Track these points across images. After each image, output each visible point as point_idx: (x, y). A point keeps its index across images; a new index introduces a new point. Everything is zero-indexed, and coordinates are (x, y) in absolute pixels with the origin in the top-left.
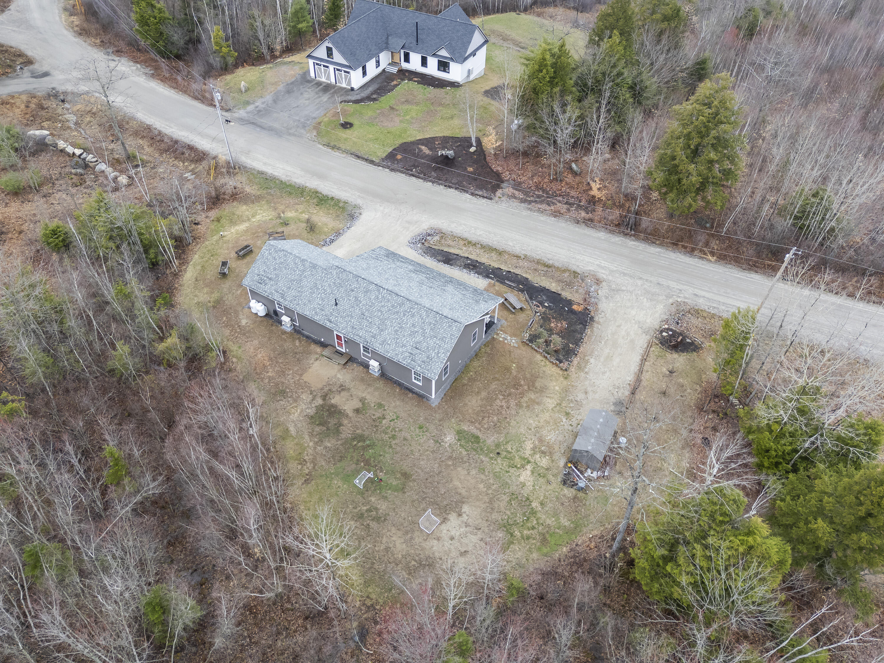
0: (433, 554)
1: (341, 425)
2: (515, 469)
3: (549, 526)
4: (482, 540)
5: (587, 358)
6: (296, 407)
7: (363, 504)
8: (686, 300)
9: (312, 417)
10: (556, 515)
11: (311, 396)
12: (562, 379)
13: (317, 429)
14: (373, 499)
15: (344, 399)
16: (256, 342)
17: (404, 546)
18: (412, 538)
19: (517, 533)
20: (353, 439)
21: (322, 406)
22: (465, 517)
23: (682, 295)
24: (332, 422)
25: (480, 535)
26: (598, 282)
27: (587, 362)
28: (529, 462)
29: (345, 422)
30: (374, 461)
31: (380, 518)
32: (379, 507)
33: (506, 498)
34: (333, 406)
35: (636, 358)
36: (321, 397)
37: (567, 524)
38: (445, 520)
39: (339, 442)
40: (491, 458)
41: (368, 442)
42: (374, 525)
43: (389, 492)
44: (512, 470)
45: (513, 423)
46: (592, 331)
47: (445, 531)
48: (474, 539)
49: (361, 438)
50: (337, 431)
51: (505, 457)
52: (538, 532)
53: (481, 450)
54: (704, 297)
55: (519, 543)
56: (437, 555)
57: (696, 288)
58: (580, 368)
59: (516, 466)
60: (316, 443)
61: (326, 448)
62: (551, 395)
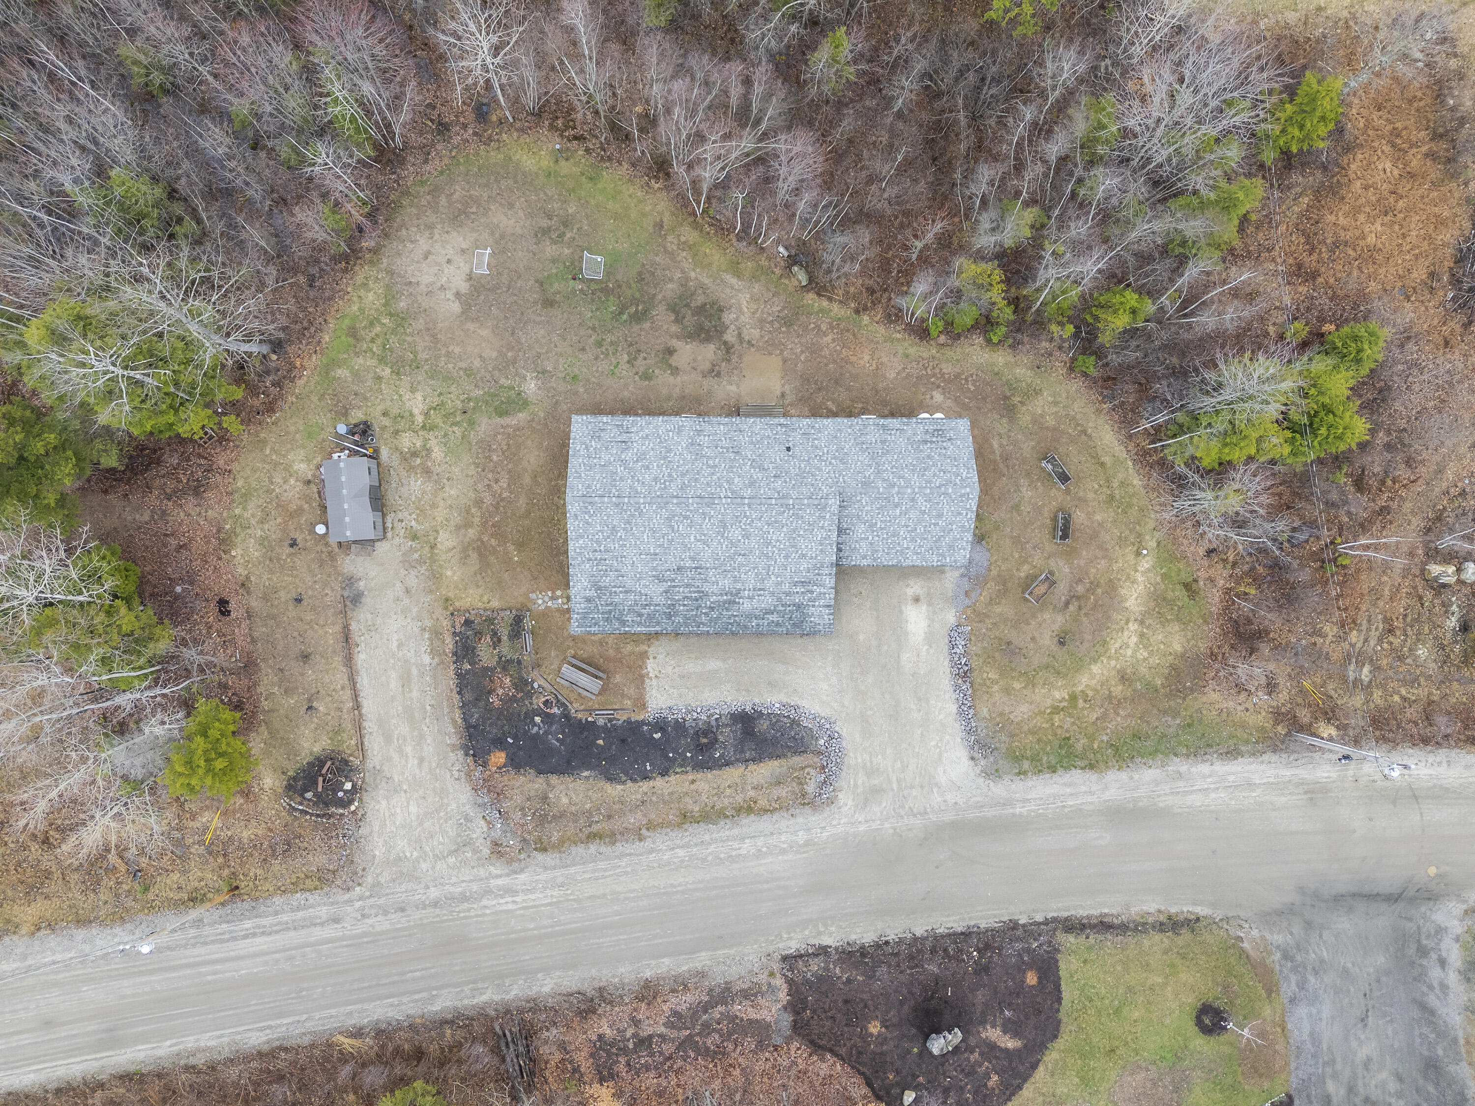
0: (458, 232)
1: (677, 321)
2: (434, 405)
3: (357, 354)
4: (418, 283)
5: (437, 660)
6: (753, 313)
7: (574, 239)
8: (347, 896)
9: (722, 311)
10: (356, 375)
11: (747, 338)
12: (451, 595)
13: (700, 299)
14: (567, 251)
15: (700, 358)
16: (891, 375)
17: (495, 220)
18: (492, 233)
19: (386, 321)
20: (645, 311)
21: (722, 333)
22: (450, 295)
23: (358, 905)
24: (690, 320)
25: (423, 288)
26: (497, 850)
27: (433, 652)
28: (424, 427)
29: (674, 328)
30: (600, 298)
31: (543, 235)
32: (554, 247)
33: (423, 356)
34: (708, 340)
35: (368, 706)
36: (733, 346)
37: (339, 371)
38: (470, 277)
39: (660, 297)
40: (469, 400)
41: (625, 317)
42: (545, 223)
43: (554, 271)
44: (436, 400)
45: (472, 471)
46: (454, 722)
47: (462, 265)
48: (426, 279)
49: (638, 318)
50: (673, 308)
51: (453, 414)
52: (364, 339)
53: (487, 402)
54: (322, 924)
55: (377, 310)
56: (455, 234)
57: (341, 939)
58: (436, 633)
59: (435, 409)
60: (688, 279)
61: (671, 280)
62: (451, 554)
